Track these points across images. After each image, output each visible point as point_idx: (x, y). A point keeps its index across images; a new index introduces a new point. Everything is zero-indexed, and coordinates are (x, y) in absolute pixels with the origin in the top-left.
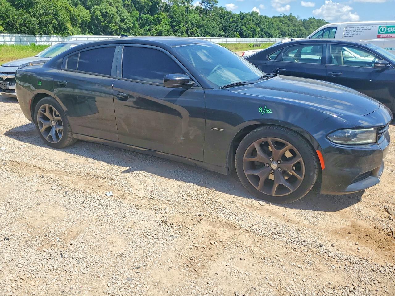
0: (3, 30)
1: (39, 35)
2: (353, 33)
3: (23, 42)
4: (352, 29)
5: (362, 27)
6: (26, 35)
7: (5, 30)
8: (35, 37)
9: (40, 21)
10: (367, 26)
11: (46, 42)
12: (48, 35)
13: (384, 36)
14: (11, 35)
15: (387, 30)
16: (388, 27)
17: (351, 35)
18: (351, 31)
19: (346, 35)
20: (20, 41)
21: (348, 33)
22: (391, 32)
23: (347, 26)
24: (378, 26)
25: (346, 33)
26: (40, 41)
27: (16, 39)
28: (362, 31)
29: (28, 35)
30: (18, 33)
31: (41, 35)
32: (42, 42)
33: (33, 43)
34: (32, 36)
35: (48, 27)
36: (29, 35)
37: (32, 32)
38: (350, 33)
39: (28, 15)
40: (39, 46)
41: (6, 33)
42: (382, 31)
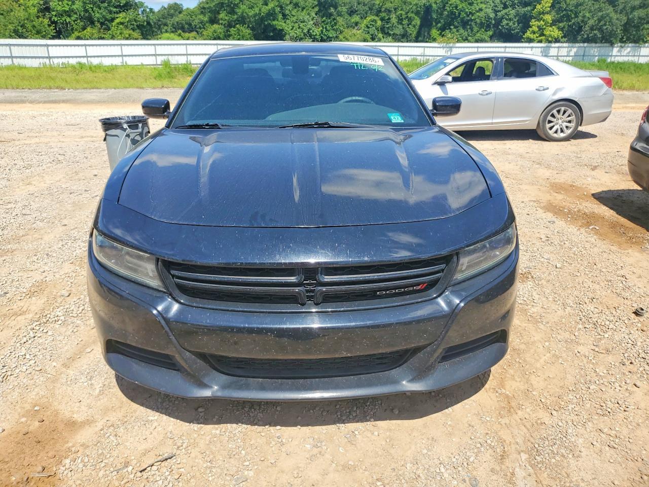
0: (560, 38)
1: (619, 44)
3: (588, 56)
6: (597, 45)
7: (564, 37)
8: (611, 48)
9: (628, 19)
11: (628, 56)
12: (637, 45)
14: (571, 45)
20: (583, 56)
26: (619, 54)
27: (577, 51)
29: (600, 45)
30: (584, 41)
31: (623, 45)
32: (621, 56)
33: (603, 57)
34: (606, 47)
35: (643, 29)
36: (602, 45)
37: (607, 39)
39: (611, 9)
40: (613, 63)
41: (564, 42)
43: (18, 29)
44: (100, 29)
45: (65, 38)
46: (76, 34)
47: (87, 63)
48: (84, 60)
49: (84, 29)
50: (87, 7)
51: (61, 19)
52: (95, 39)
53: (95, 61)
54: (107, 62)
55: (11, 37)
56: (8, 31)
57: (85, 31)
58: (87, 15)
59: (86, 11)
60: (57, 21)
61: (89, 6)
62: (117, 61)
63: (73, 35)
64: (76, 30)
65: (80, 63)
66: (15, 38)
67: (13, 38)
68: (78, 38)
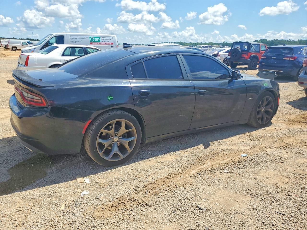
2: (75, 41)
4: (74, 38)
5: (80, 37)
10: (83, 37)
13: (94, 43)
15: (94, 40)
16: (94, 38)
17: (75, 42)
18: (74, 39)
19: (72, 42)
21: (72, 41)
22: (97, 41)
23: (71, 35)
24: (89, 37)
25: (71, 41)
28: (81, 39)
38: (74, 41)
42: (92, 40)
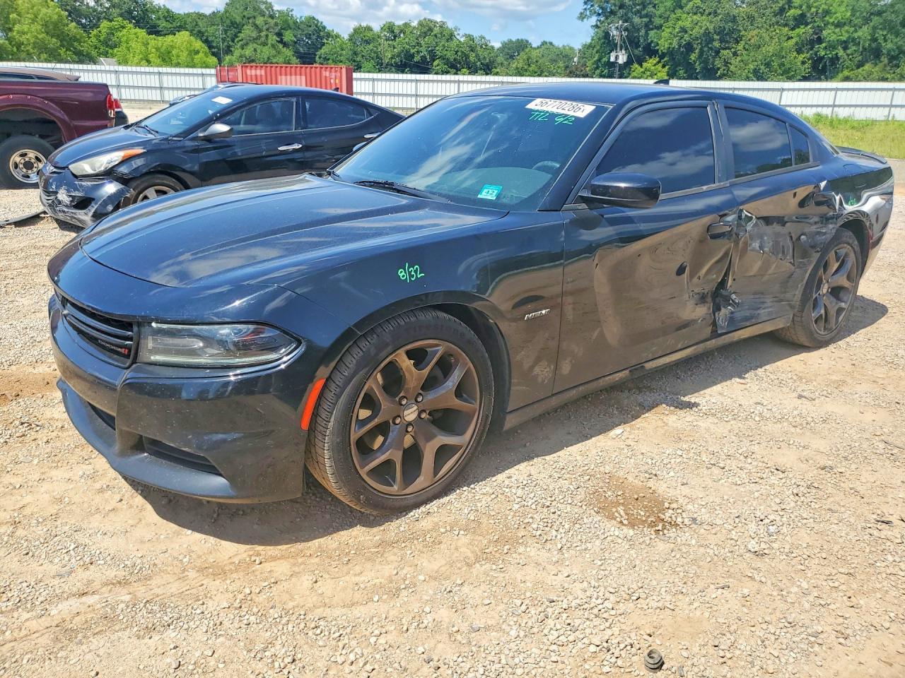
43: (760, 69)
44: (885, 66)
45: (827, 79)
46: (846, 73)
47: (829, 116)
48: (826, 111)
49: (860, 65)
50: (877, 35)
51: (831, 53)
52: (873, 80)
53: (843, 113)
54: (861, 114)
55: (748, 79)
56: (746, 71)
57: (860, 70)
58: (874, 45)
59: (874, 40)
60: (824, 56)
61: (881, 33)
62: (879, 114)
63: (841, 75)
64: (847, 68)
65: (819, 115)
66: (752, 80)
67: (749, 80)
68: (847, 79)
